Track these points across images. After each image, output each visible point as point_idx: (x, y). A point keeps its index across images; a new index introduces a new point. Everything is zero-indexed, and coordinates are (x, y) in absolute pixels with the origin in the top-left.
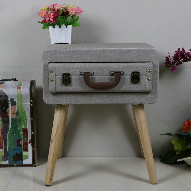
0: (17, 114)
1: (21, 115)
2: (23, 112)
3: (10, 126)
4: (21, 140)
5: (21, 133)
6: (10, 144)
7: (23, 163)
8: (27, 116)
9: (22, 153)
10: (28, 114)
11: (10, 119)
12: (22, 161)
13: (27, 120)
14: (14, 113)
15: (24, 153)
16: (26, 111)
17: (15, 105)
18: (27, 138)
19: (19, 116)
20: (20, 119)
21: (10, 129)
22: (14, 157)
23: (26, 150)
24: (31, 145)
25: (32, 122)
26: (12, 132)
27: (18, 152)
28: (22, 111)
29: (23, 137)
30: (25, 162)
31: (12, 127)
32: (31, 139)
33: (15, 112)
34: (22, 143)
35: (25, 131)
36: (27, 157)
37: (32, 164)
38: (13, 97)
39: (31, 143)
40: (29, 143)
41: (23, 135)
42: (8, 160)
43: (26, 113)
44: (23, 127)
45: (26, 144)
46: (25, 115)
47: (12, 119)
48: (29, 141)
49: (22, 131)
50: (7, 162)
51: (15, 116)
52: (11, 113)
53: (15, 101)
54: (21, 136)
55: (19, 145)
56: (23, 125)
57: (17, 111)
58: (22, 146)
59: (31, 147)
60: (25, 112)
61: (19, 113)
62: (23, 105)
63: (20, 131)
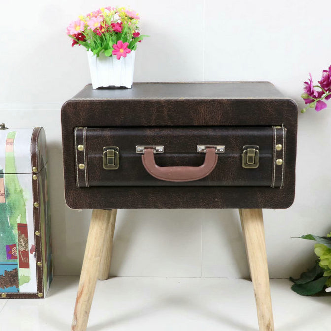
0: (7, 194)
1: (14, 196)
2: (18, 190)
4: (15, 245)
5: (15, 232)
7: (18, 291)
8: (26, 199)
9: (16, 270)
10: (28, 195)
12: (18, 286)
13: (26, 207)
15: (22, 272)
16: (24, 190)
17: (3, 177)
18: (27, 242)
19: (10, 199)
20: (12, 204)
22: (2, 278)
23: (25, 265)
24: (35, 255)
25: (36, 211)
28: (16, 190)
29: (19, 240)
30: (23, 289)
32: (34, 244)
33: (3, 191)
34: (18, 252)
35: (23, 228)
36: (27, 279)
37: (37, 293)
39: (35, 253)
40: (31, 253)
41: (19, 236)
43: (24, 193)
44: (19, 221)
45: (25, 254)
46: (22, 196)
48: (30, 247)
49: (17, 228)
51: (2, 200)
53: (1, 169)
54: (15, 238)
56: (19, 217)
57: (7, 188)
58: (16, 258)
59: (35, 260)
60: (21, 191)
61: (9, 193)
62: (17, 176)
63: (12, 228)
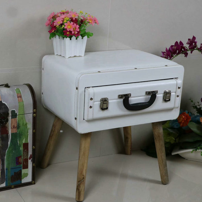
0: (18, 127)
1: (22, 128)
2: (24, 124)
3: (9, 143)
4: (21, 157)
5: (22, 148)
6: (8, 164)
7: (21, 182)
8: (29, 129)
9: (21, 171)
10: (30, 126)
11: (10, 135)
12: (21, 180)
13: (28, 133)
14: (14, 127)
15: (24, 171)
16: (28, 123)
17: (16, 117)
18: (28, 154)
19: (20, 130)
20: (21, 133)
21: (9, 146)
22: (12, 177)
23: (26, 167)
25: (34, 135)
26: (11, 149)
27: (17, 170)
28: (23, 123)
29: (23, 153)
30: (24, 181)
31: (11, 144)
32: (31, 154)
33: (16, 126)
34: (22, 160)
35: (26, 146)
36: (26, 175)
37: (32, 182)
38: (14, 109)
39: (31, 159)
41: (24, 151)
42: (5, 182)
43: (28, 125)
44: (24, 142)
45: (26, 161)
46: (27, 127)
47: (12, 134)
48: (29, 157)
49: (22, 146)
50: (4, 185)
51: (15, 131)
52: (11, 127)
53: (16, 112)
54: (21, 152)
55: (18, 163)
56: (24, 140)
57: (18, 123)
58: (21, 163)
59: (31, 163)
60: (26, 124)
61: (19, 127)
62: (24, 116)
63: (20, 146)
